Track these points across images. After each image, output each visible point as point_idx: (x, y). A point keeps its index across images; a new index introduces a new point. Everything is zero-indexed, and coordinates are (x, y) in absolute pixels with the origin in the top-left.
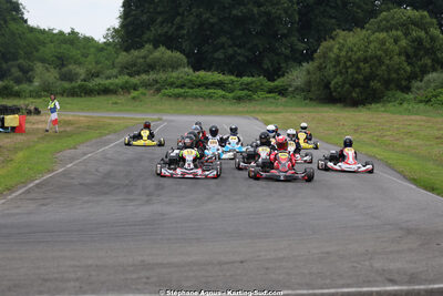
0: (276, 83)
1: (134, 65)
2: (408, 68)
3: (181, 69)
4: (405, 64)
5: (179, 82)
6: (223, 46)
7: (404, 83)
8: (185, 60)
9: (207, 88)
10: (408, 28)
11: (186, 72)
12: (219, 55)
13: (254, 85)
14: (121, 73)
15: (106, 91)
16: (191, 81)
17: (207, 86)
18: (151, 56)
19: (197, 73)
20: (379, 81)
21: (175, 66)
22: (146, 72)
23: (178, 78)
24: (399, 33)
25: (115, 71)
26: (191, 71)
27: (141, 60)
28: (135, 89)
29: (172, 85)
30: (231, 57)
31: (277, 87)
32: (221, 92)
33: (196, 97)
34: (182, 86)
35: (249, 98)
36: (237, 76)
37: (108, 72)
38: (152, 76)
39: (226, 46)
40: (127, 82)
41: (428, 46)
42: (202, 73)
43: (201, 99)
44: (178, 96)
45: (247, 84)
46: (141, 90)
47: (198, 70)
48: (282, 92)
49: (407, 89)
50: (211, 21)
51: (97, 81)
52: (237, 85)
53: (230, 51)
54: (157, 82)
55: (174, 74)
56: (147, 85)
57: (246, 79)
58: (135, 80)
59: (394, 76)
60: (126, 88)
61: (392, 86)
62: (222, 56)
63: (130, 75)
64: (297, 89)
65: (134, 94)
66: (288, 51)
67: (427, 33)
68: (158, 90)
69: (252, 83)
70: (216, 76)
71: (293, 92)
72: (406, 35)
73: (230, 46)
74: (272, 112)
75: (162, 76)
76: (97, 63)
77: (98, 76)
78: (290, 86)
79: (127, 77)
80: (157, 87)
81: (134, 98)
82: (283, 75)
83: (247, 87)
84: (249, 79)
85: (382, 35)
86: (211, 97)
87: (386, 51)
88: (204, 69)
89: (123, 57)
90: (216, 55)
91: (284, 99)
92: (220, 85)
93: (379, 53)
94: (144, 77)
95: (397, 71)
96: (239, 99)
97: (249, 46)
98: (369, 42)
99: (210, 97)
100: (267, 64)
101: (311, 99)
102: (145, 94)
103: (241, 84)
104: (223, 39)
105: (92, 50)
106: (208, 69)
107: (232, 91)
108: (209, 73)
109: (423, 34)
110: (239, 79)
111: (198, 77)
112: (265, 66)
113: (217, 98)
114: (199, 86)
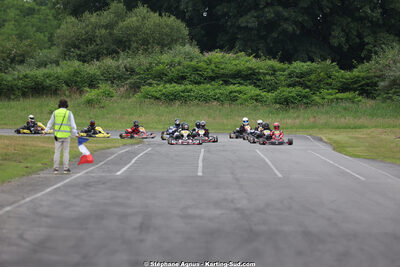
0: (356, 72)
1: (90, 40)
3: (179, 47)
5: (174, 72)
8: (186, 31)
9: (226, 83)
11: (187, 54)
12: (249, 20)
13: (313, 77)
14: (65, 55)
15: (38, 90)
16: (196, 70)
17: (227, 78)
18: (121, 24)
19: (208, 55)
21: (166, 42)
22: (113, 53)
23: (171, 65)
25: (54, 53)
26: (196, 51)
27: (103, 31)
28: (92, 86)
29: (160, 76)
30: (271, 26)
31: (356, 81)
32: (251, 90)
33: (206, 99)
34: (181, 79)
35: (304, 102)
36: (282, 60)
37: (41, 54)
38: (124, 61)
40: (76, 73)
42: (216, 55)
43: (215, 103)
44: (171, 98)
45: (302, 75)
46: (104, 87)
47: (210, 49)
48: (367, 89)
51: (23, 70)
52: (282, 77)
53: (270, 14)
54: (132, 71)
55: (166, 58)
56: (114, 78)
57: (299, 66)
58: (92, 68)
60: (76, 84)
63: (83, 59)
64: (394, 83)
65: (91, 94)
66: (377, 14)
68: (135, 87)
70: (242, 61)
71: (387, 89)
74: (347, 127)
75: (141, 61)
76: (20, 37)
77: (22, 62)
78: (382, 77)
79: (77, 63)
80: (134, 82)
81: (90, 102)
82: (369, 59)
83: (300, 80)
86: (234, 100)
88: (221, 48)
89: (70, 26)
90: (243, 21)
91: (370, 103)
92: (250, 77)
94: (109, 62)
96: (286, 103)
99: (232, 99)
100: (337, 38)
102: (109, 95)
103: (290, 75)
105: (12, 13)
106: (228, 46)
107: (272, 88)
108: (230, 55)
110: (286, 66)
111: (209, 62)
112: (335, 42)
113: (246, 100)
114: (212, 79)
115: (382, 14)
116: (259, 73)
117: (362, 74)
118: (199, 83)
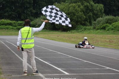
2: (85, 17)
4: (83, 15)
6: (7, 11)
7: (83, 22)
9: (6, 25)
10: (82, 2)
13: (23, 24)
20: (74, 22)
24: (80, 4)
32: (11, 27)
33: (2, 29)
39: (9, 11)
41: (91, 9)
42: (3, 20)
45: (20, 24)
49: (84, 25)
50: (3, 3)
57: (19, 22)
59: (80, 19)
61: (79, 23)
62: (7, 15)
67: (89, 4)
69: (22, 23)
70: (9, 21)
71: (37, 26)
72: (82, 4)
73: (10, 11)
82: (33, 20)
84: (21, 22)
85: (74, 4)
86: (8, 29)
87: (76, 10)
92: (10, 24)
93: (73, 11)
95: (80, 18)
97: (16, 11)
98: (69, 7)
101: (46, 29)
103: (18, 24)
104: (7, 9)
109: (88, 4)
110: (17, 22)
111: (2, 21)
112: (22, 18)
113: (10, 29)
114: (3, 25)
115: (31, 13)
116: (12, 24)
117: (32, 24)
118: (0, 25)
